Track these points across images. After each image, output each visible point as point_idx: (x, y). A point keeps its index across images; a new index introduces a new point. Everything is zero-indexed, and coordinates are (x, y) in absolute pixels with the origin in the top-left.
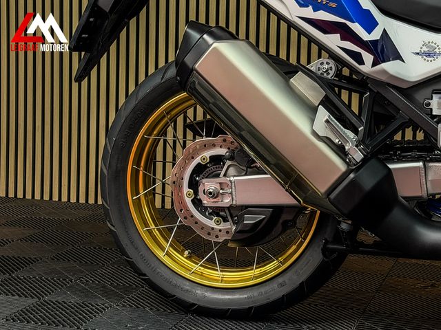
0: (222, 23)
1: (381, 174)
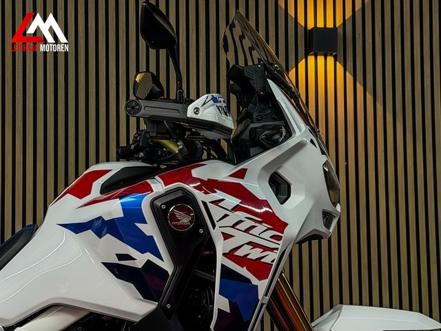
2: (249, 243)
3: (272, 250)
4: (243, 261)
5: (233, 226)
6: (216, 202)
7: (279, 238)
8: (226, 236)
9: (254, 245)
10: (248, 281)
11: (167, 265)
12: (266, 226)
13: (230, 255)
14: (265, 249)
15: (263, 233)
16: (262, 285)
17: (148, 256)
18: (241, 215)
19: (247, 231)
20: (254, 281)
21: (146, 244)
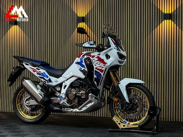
0: (28, 77)
1: (48, 99)
2: (99, 66)
3: (104, 68)
4: (98, 69)
5: (96, 64)
6: (94, 59)
7: (105, 66)
8: (95, 65)
9: (100, 67)
10: (100, 73)
11: (86, 70)
12: (102, 63)
13: (96, 68)
14: (102, 67)
15: (102, 65)
16: (102, 74)
17: (84, 68)
18: (98, 62)
19: (99, 64)
20: (101, 73)
21: (83, 66)
